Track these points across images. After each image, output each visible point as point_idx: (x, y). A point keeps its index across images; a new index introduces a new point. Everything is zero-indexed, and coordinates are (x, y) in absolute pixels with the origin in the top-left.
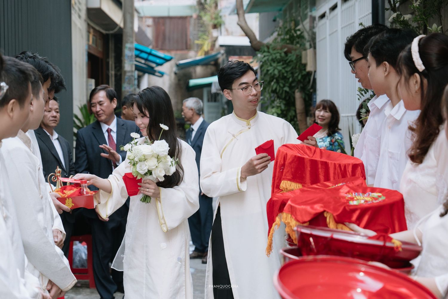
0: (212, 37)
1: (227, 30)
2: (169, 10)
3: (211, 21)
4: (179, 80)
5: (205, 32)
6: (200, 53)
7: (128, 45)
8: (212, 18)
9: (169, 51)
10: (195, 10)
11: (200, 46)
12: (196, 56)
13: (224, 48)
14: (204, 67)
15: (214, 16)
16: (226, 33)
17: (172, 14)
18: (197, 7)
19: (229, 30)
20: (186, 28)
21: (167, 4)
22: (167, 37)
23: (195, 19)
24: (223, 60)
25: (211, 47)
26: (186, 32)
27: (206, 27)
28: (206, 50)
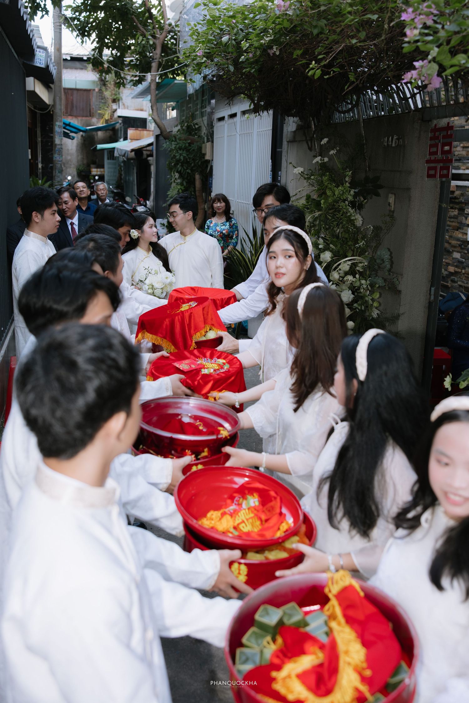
0: (112, 109)
1: (124, 105)
2: (76, 82)
3: (111, 96)
4: (84, 141)
5: (106, 104)
6: (102, 121)
7: (58, 123)
8: (112, 95)
9: (76, 117)
10: (97, 85)
11: (101, 116)
12: (98, 122)
13: (121, 119)
14: (104, 132)
15: (113, 92)
16: (123, 106)
17: (78, 87)
18: (98, 83)
19: (126, 104)
20: (90, 99)
21: (73, 78)
22: (75, 105)
23: (97, 92)
24: (121, 128)
25: (111, 116)
26: (90, 102)
27: (106, 99)
28: (107, 119)
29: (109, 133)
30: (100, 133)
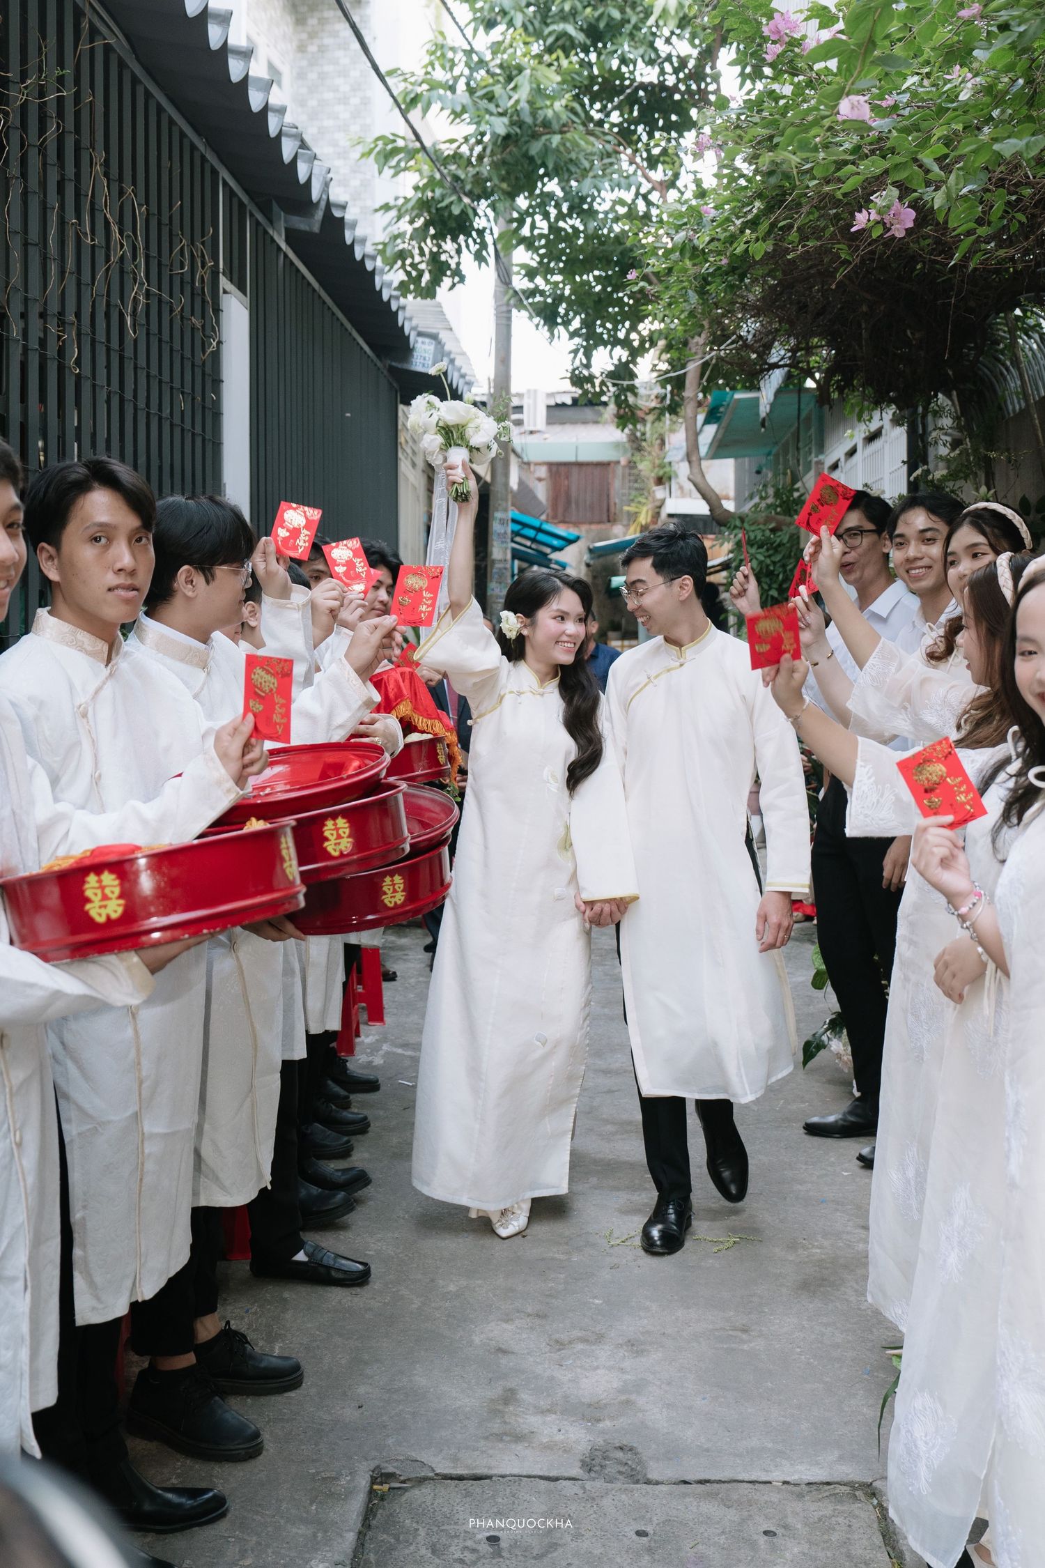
0: (654, 500)
1: (681, 488)
2: (577, 450)
3: (652, 471)
5: (642, 490)
6: (632, 529)
7: (499, 515)
8: (655, 466)
9: (576, 524)
10: (625, 451)
11: (633, 516)
12: (625, 534)
13: (675, 520)
15: (657, 462)
16: (679, 492)
17: (583, 458)
18: (627, 445)
19: (686, 487)
20: (608, 484)
21: (574, 440)
22: (573, 500)
23: (624, 467)
25: (653, 517)
26: (608, 490)
27: (643, 481)
28: (644, 523)
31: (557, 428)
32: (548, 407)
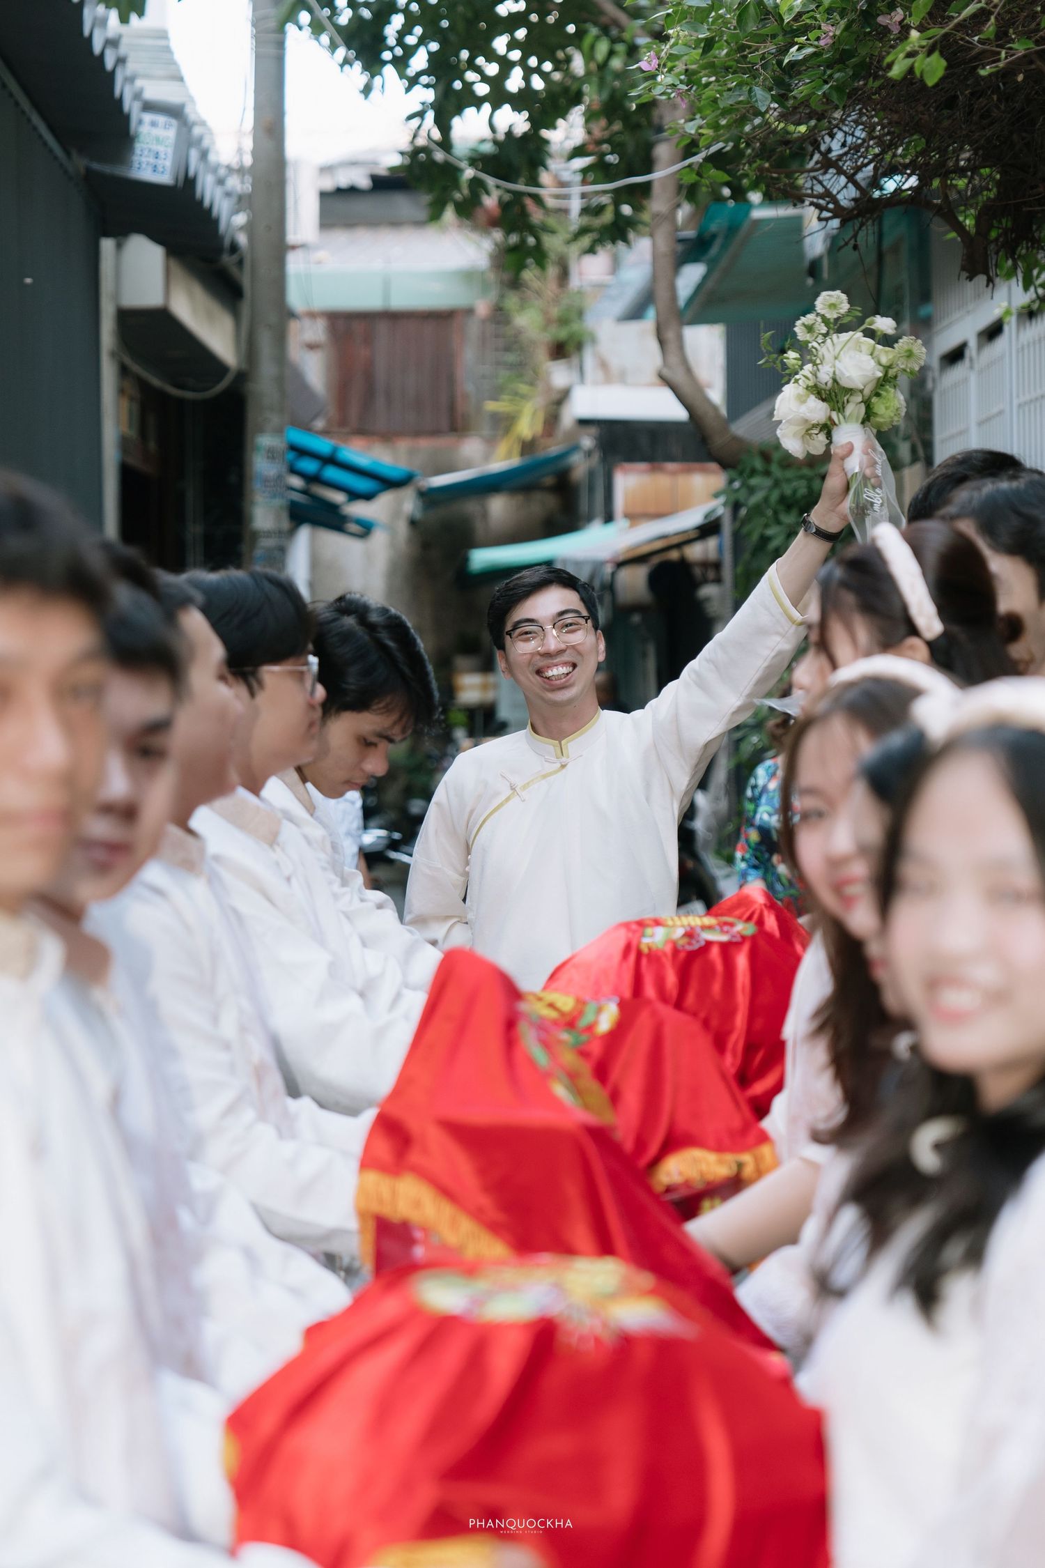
0: (549, 388)
1: (604, 365)
2: (388, 283)
3: (545, 328)
5: (523, 369)
6: (503, 448)
7: (266, 441)
8: (548, 322)
9: (387, 437)
10: (485, 287)
11: (503, 423)
12: (487, 458)
13: (593, 430)
14: (520, 498)
15: (555, 312)
16: (600, 375)
17: (401, 301)
18: (491, 277)
19: (615, 362)
20: (452, 355)
21: (378, 264)
22: (379, 387)
23: (484, 321)
24: (591, 474)
25: (544, 422)
26: (451, 367)
27: (522, 348)
28: (528, 435)
29: (542, 504)
30: (499, 507)
31: (340, 237)
32: (324, 195)
